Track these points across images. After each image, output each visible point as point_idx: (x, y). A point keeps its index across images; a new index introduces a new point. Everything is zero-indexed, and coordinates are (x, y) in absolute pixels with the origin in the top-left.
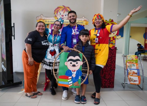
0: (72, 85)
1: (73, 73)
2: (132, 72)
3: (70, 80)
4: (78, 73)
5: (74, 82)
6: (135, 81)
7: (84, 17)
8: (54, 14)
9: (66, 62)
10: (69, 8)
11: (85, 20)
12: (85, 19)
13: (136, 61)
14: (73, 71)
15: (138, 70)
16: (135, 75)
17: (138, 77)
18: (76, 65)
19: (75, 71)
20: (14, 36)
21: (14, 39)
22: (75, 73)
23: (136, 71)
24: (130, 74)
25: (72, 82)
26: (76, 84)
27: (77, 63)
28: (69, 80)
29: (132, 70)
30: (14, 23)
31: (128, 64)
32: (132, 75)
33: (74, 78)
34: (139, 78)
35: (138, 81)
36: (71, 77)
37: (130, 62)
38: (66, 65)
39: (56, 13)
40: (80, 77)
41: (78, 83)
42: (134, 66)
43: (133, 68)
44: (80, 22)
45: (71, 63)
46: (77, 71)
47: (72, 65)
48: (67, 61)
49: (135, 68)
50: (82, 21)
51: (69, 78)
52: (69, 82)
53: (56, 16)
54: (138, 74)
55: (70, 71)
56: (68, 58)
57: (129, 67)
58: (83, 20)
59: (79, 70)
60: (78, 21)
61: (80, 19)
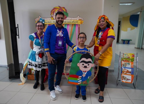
0: (80, 83)
3: (80, 79)
5: (83, 81)
6: (128, 79)
7: (79, 16)
8: (51, 14)
10: (64, 8)
11: (79, 20)
12: (80, 18)
15: (132, 69)
16: (129, 74)
21: (19, 38)
24: (124, 72)
25: (81, 81)
28: (78, 79)
29: (126, 69)
32: (126, 74)
34: (132, 77)
35: (131, 79)
44: (75, 21)
48: (80, 62)
50: (77, 21)
51: (79, 77)
53: (52, 17)
54: (132, 73)
58: (78, 19)
59: (89, 71)
60: (72, 21)
61: (75, 19)
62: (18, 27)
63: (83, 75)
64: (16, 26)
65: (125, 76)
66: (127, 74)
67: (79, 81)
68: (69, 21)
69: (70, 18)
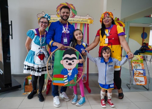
0: (67, 83)
1: (69, 71)
2: (138, 72)
3: (66, 78)
4: (74, 71)
5: (70, 80)
6: (141, 82)
7: (88, 15)
9: (61, 61)
10: (72, 5)
11: (89, 19)
12: (90, 17)
13: (141, 61)
14: (69, 70)
15: (144, 70)
16: (141, 75)
17: (143, 78)
18: (72, 63)
19: (71, 70)
20: (12, 35)
21: (12, 38)
22: (71, 71)
23: (142, 72)
24: (136, 74)
25: (67, 81)
26: (71, 82)
27: (73, 61)
28: (64, 79)
29: (138, 71)
30: (11, 21)
31: (133, 64)
32: (138, 76)
33: (70, 77)
34: (145, 78)
35: (144, 81)
36: (67, 76)
37: (135, 63)
38: (62, 63)
39: (58, 11)
40: (76, 75)
41: (74, 81)
42: (140, 66)
43: (138, 68)
44: (84, 20)
45: (67, 62)
46: (73, 69)
47: (68, 63)
48: (63, 59)
49: (141, 68)
50: (86, 20)
51: (65, 76)
52: (65, 80)
53: (58, 14)
54: (144, 74)
55: (66, 70)
56: (63, 56)
57: (134, 67)
58: (87, 18)
59: (75, 68)
60: (82, 20)
61: (84, 17)
62: (11, 25)
63: (68, 74)
64: (10, 23)
65: (138, 78)
66: (140, 75)
67: (65, 81)
68: (78, 19)
69: (79, 17)
